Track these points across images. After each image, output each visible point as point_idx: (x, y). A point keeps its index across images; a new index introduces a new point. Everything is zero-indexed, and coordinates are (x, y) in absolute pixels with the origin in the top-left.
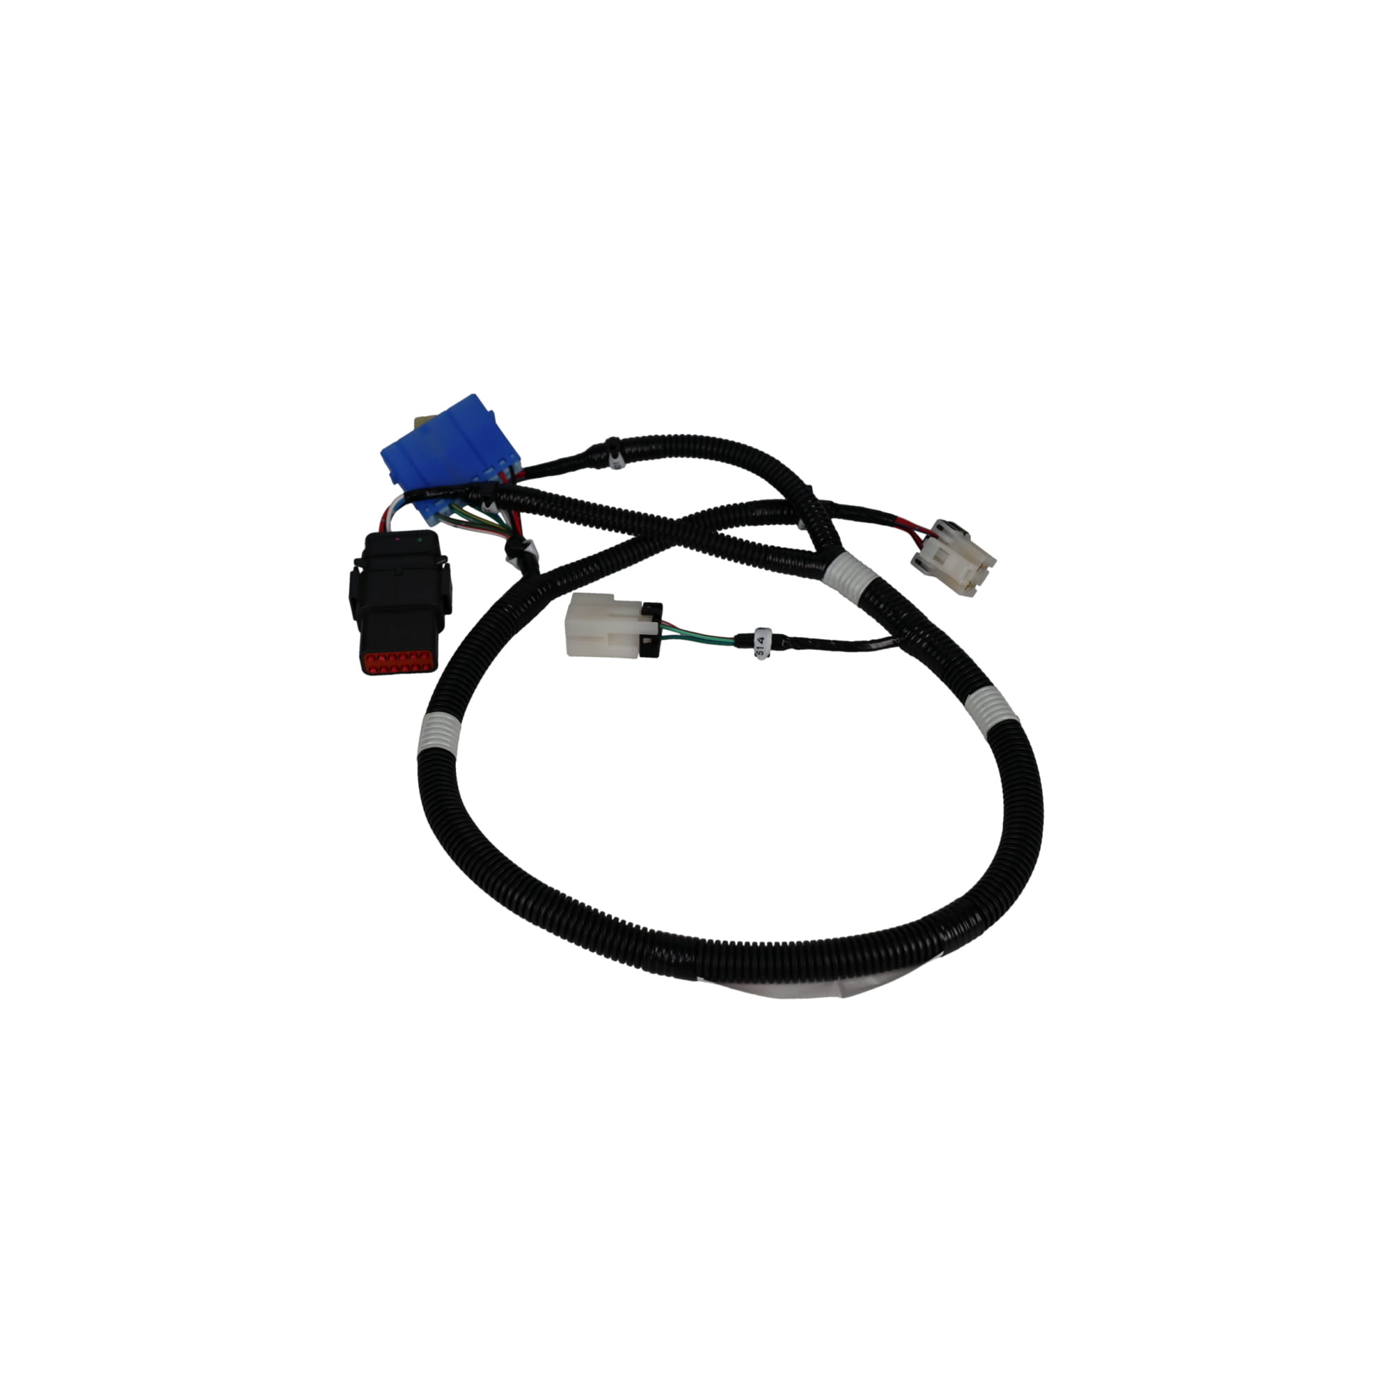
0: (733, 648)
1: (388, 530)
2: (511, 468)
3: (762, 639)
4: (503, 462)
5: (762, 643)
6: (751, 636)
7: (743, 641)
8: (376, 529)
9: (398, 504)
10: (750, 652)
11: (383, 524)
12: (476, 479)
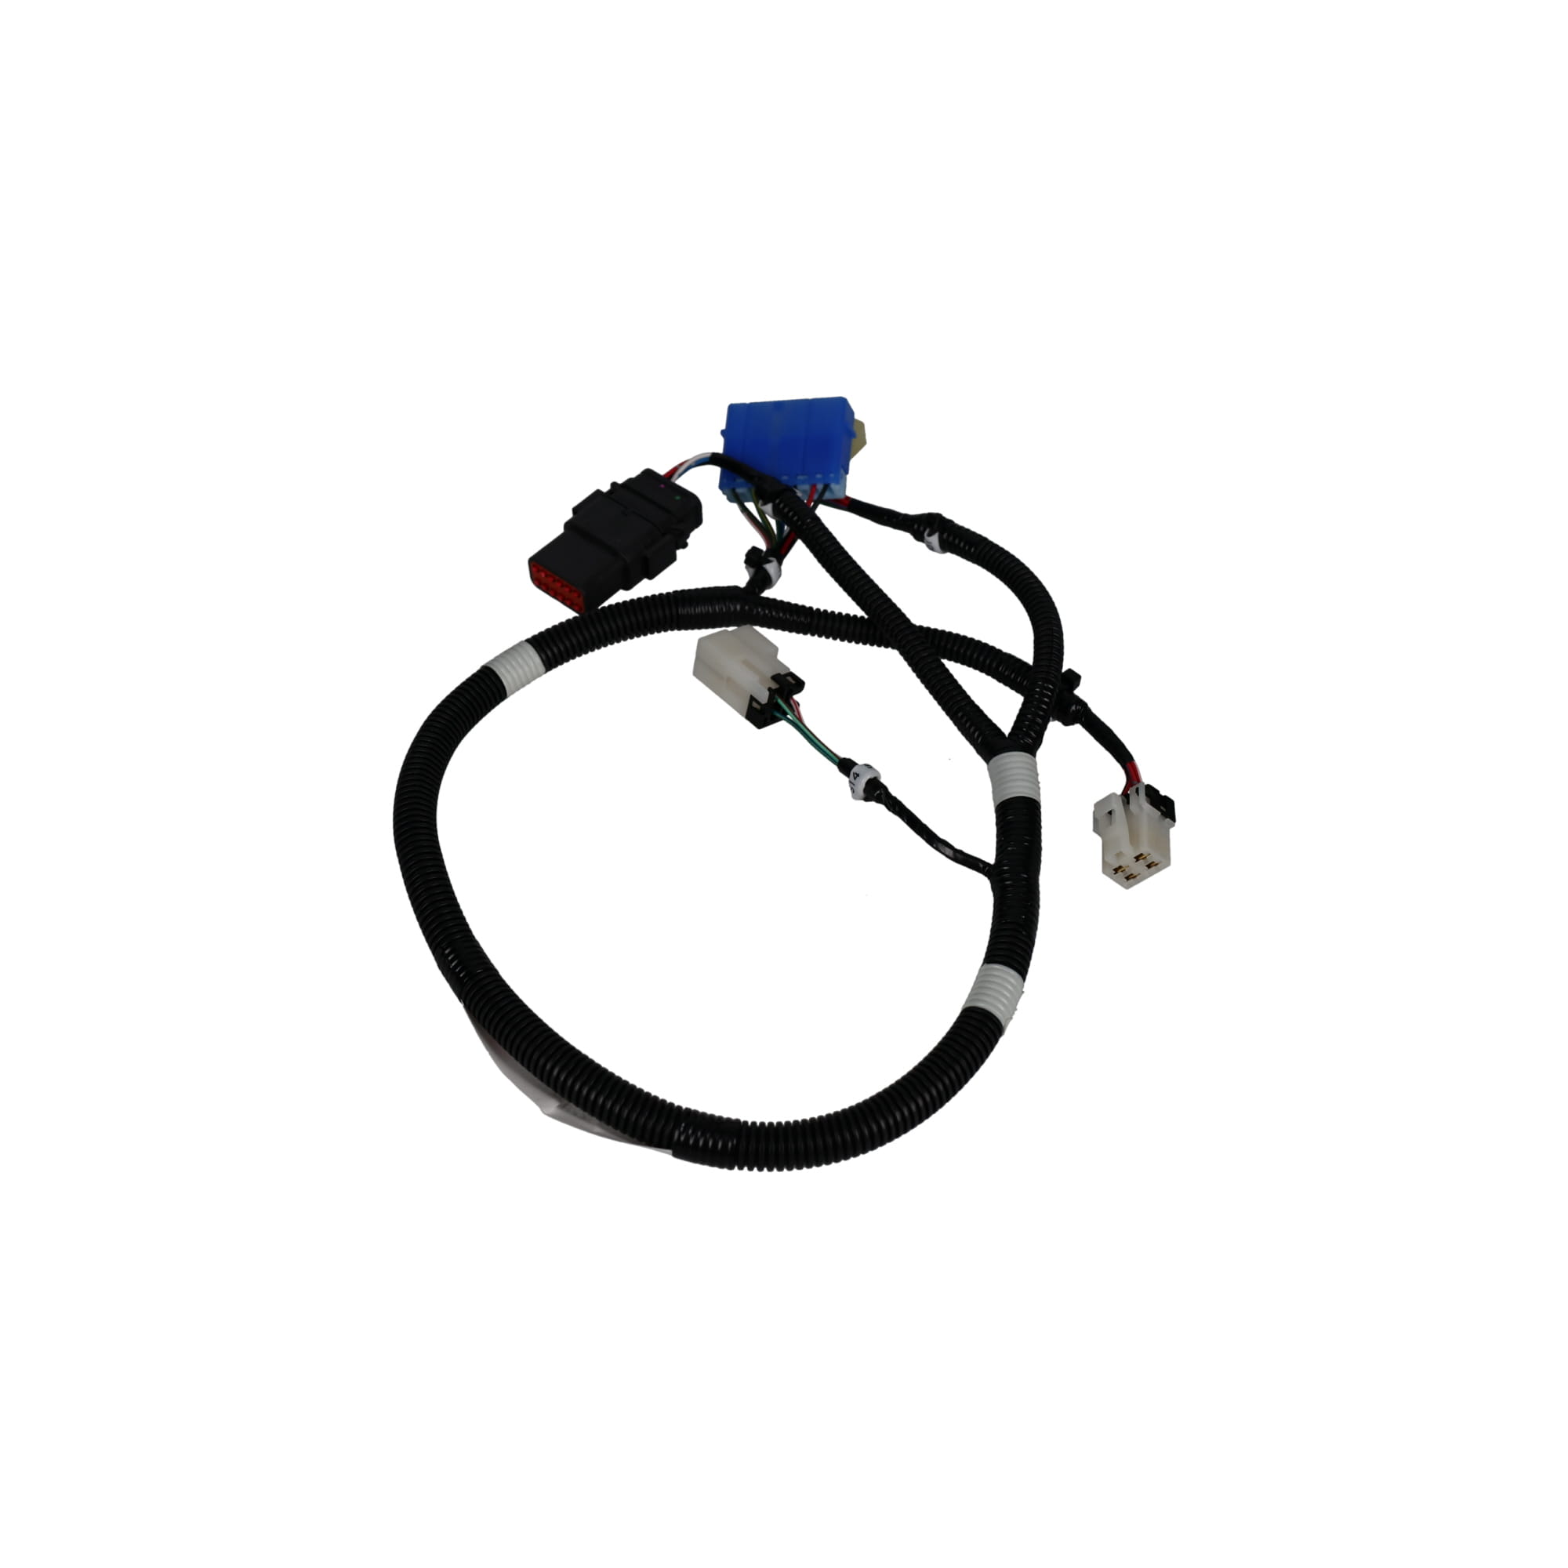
0: (835, 768)
1: (673, 480)
2: (826, 487)
3: (858, 775)
4: (819, 476)
5: (855, 778)
6: (853, 764)
7: (846, 766)
8: (662, 470)
9: (700, 460)
10: (844, 780)
11: (672, 472)
12: (785, 478)
